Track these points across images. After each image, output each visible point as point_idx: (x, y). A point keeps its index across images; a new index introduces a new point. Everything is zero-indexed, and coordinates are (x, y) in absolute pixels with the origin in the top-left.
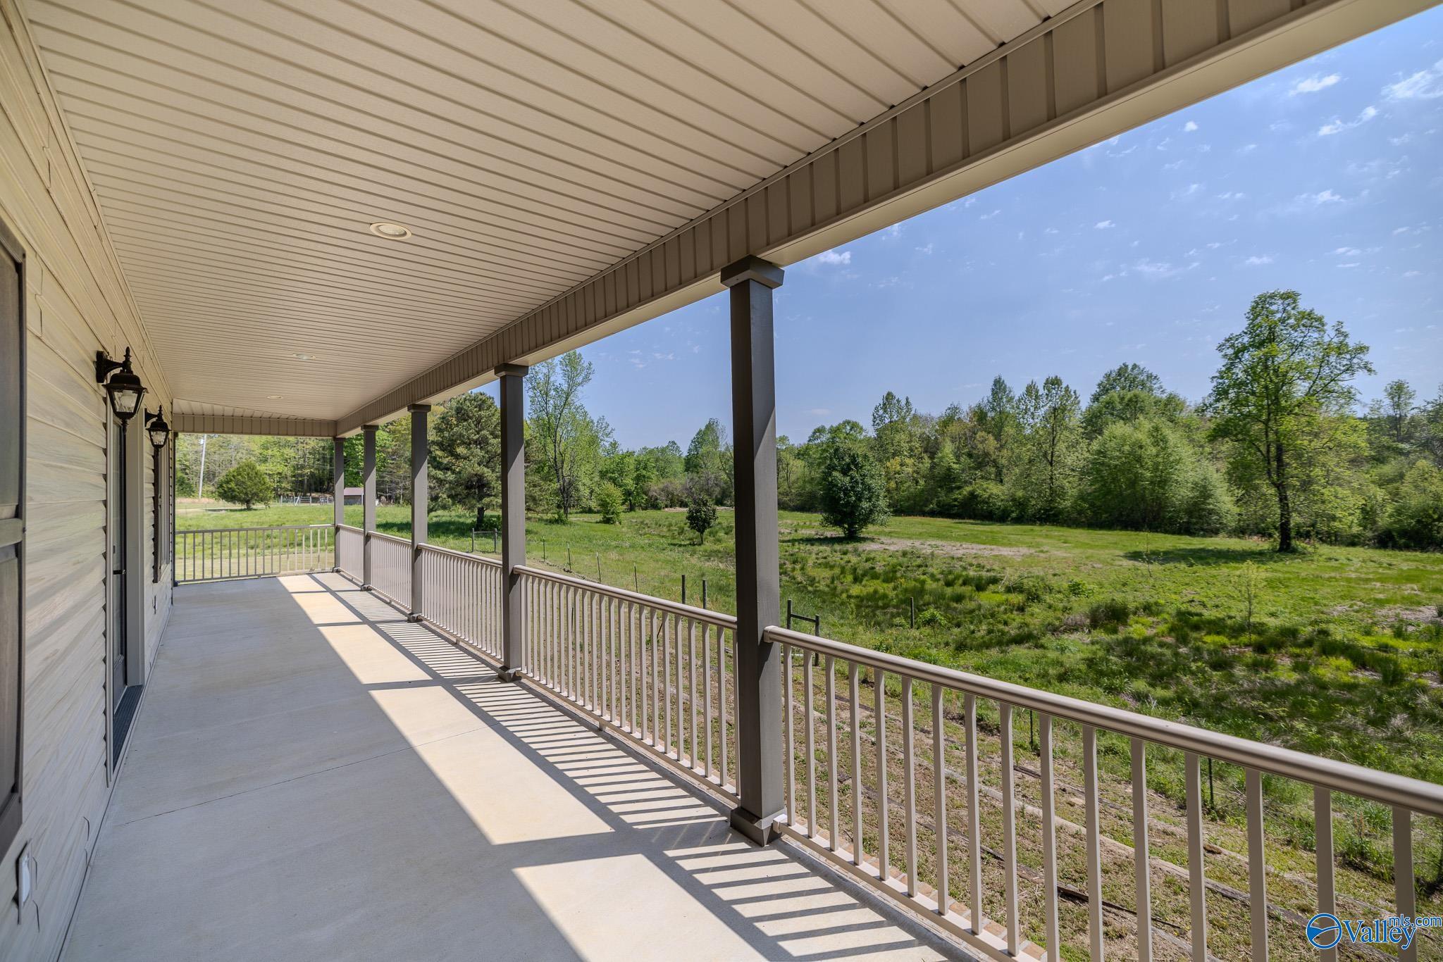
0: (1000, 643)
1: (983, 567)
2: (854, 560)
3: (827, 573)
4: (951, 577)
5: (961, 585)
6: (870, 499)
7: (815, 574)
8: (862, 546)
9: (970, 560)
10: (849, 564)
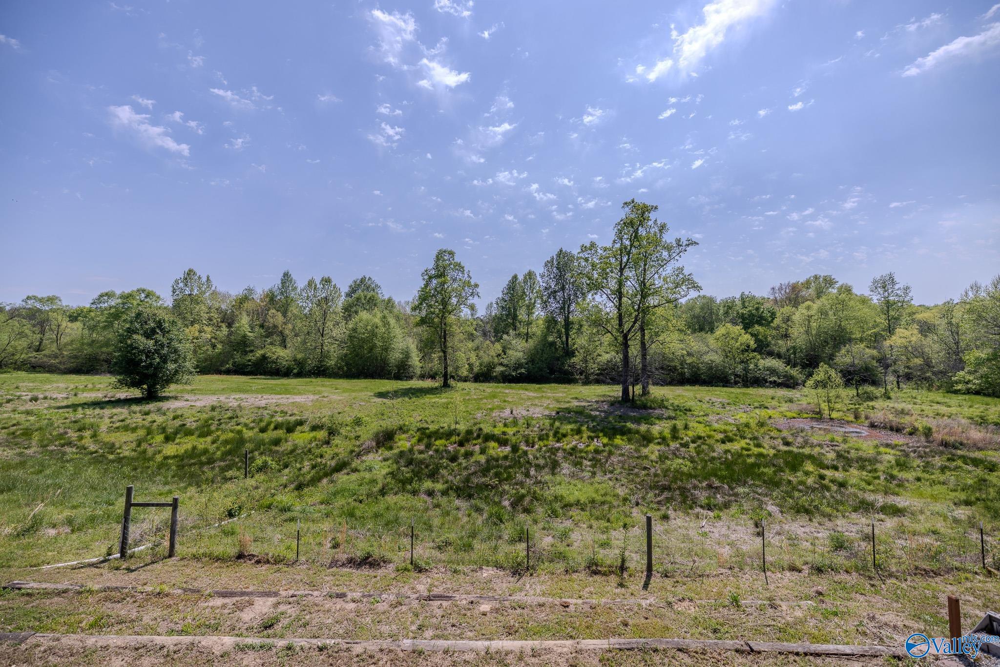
0: (326, 475)
1: (286, 413)
2: (160, 419)
3: (131, 437)
4: (263, 424)
5: (273, 430)
6: (176, 361)
7: (113, 439)
8: (165, 405)
9: (273, 408)
10: (155, 424)
